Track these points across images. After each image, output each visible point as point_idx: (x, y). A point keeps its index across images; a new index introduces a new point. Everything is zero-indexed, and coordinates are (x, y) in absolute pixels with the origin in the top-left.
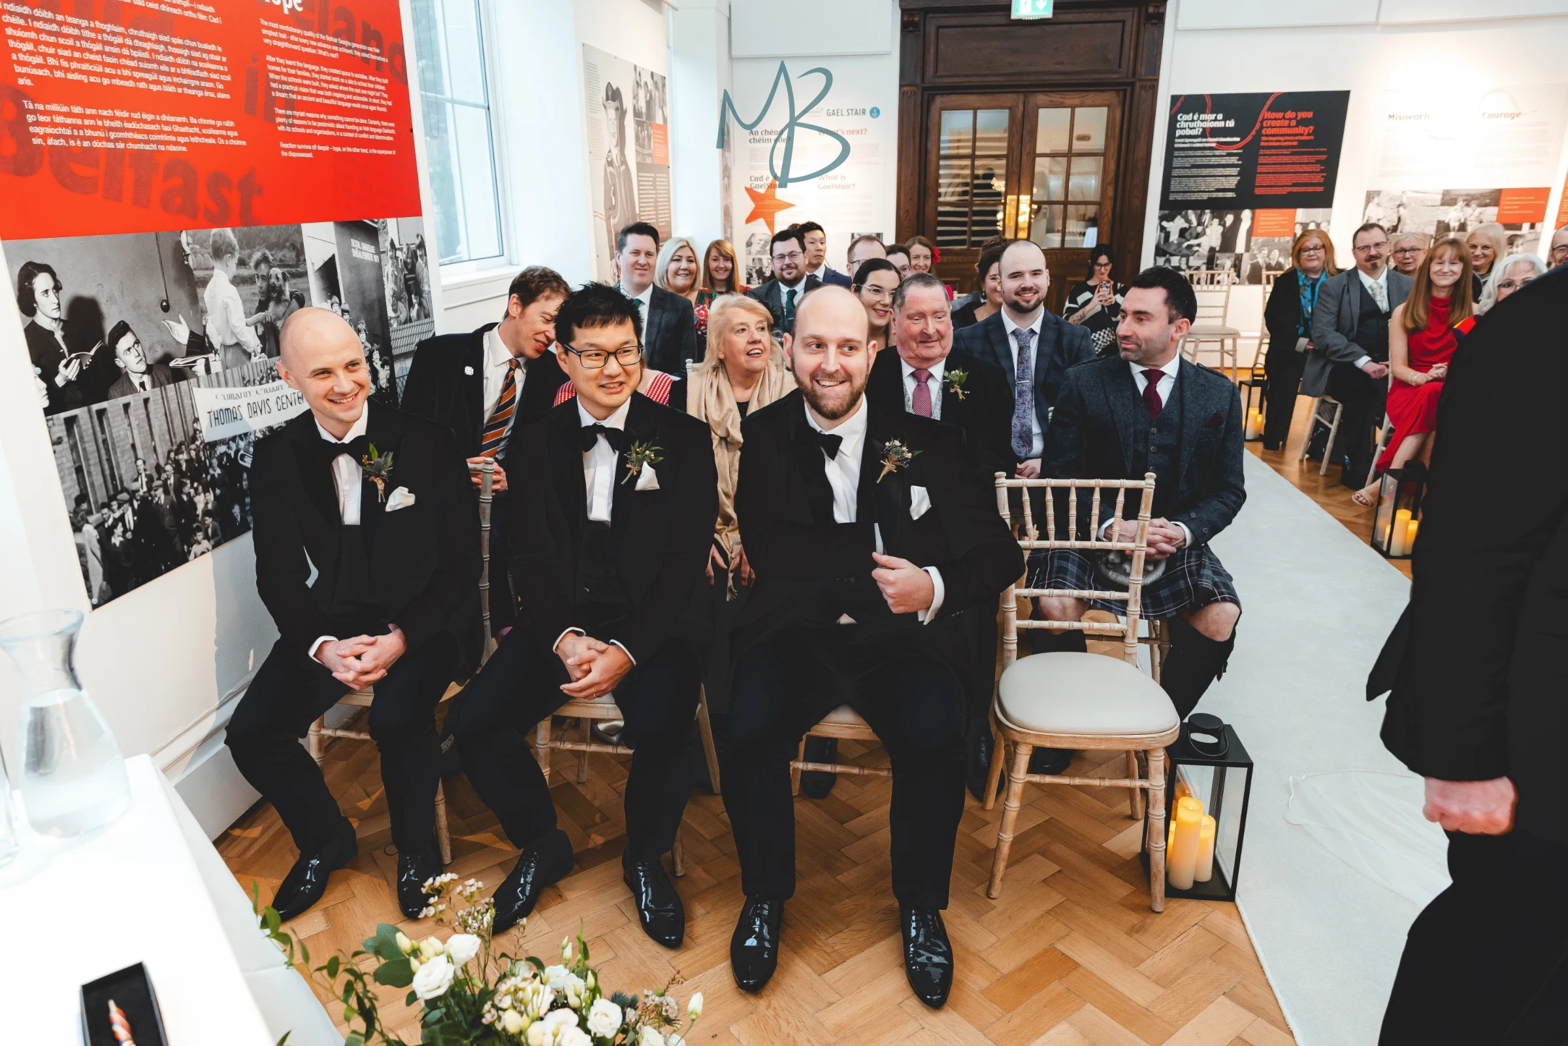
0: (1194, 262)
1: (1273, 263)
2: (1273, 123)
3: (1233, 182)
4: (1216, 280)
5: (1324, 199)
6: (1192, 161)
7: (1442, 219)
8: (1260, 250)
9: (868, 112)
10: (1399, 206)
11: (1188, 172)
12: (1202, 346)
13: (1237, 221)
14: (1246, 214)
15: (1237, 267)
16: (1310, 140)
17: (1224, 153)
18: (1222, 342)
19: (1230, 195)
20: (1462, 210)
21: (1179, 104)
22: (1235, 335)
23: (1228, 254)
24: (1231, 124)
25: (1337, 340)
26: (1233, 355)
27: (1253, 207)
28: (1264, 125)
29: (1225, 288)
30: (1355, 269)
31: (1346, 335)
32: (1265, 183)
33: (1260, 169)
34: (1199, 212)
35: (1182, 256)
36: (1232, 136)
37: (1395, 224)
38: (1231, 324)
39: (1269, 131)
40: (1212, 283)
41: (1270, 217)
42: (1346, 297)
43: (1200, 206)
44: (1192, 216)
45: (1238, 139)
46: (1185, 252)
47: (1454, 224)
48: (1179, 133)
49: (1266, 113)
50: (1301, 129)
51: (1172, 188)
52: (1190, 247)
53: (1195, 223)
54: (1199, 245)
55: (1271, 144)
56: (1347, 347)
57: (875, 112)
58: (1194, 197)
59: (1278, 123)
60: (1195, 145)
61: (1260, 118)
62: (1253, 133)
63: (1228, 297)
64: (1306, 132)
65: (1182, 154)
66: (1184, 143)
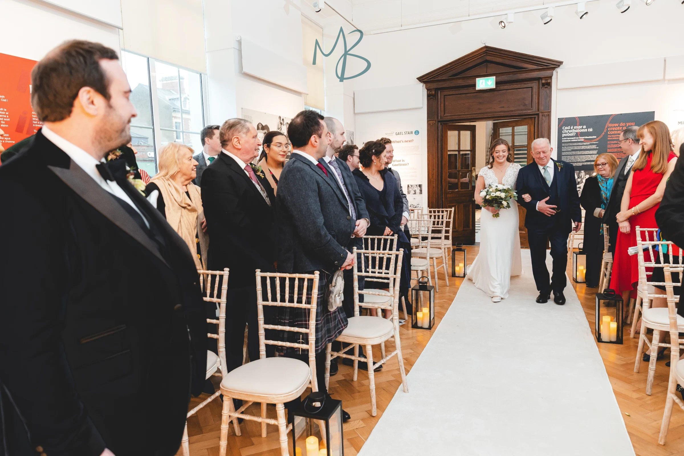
2: (613, 129)
6: (572, 148)
9: (414, 133)
11: (570, 153)
17: (589, 143)
21: (562, 123)
24: (591, 130)
28: (609, 129)
36: (592, 135)
39: (611, 133)
44: (575, 174)
45: (596, 137)
48: (564, 135)
49: (608, 124)
55: (613, 138)
57: (417, 133)
59: (616, 128)
60: (572, 141)
61: (606, 127)
62: (603, 134)
65: (566, 145)
66: (567, 140)
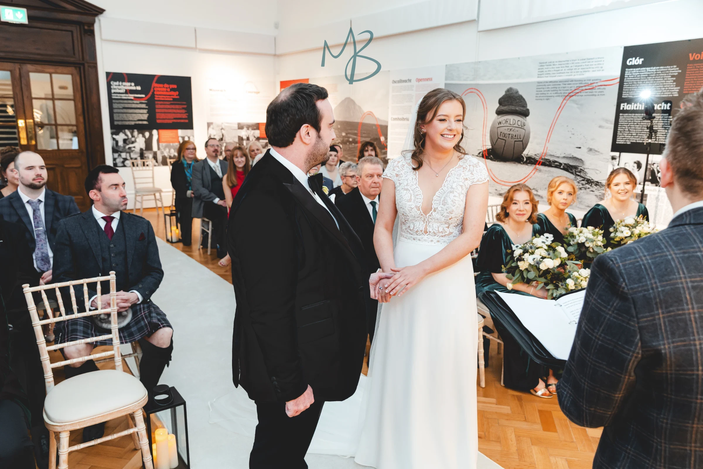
0: (133, 155)
1: (172, 155)
2: (159, 89)
3: (145, 117)
4: (146, 164)
5: (189, 125)
6: (123, 105)
7: (239, 135)
8: (165, 149)
10: (222, 129)
11: (122, 111)
12: (145, 198)
13: (151, 136)
14: (155, 132)
15: (155, 157)
16: (178, 98)
17: (138, 102)
18: (154, 195)
19: (145, 123)
20: (246, 131)
22: (160, 191)
23: (150, 152)
24: (139, 88)
25: (205, 192)
26: (161, 200)
27: (158, 129)
28: (155, 89)
29: (151, 168)
30: (206, 159)
31: (207, 188)
32: (161, 117)
33: (157, 111)
34: (131, 131)
35: (127, 153)
36: (140, 94)
37: (221, 137)
38: (157, 186)
39: (158, 93)
40: (144, 165)
41: (167, 134)
42: (204, 172)
43: (131, 128)
44: (128, 132)
46: (128, 151)
47: (245, 137)
48: (113, 91)
49: (154, 84)
50: (172, 93)
51: (115, 119)
52: (130, 148)
53: (130, 136)
54: (134, 147)
55: (160, 99)
56: (209, 194)
58: (127, 123)
59: (162, 89)
60: (123, 98)
61: (152, 87)
62: (151, 93)
63: (153, 173)
64: (175, 94)
65: (117, 101)
66: (117, 96)
